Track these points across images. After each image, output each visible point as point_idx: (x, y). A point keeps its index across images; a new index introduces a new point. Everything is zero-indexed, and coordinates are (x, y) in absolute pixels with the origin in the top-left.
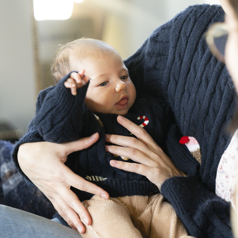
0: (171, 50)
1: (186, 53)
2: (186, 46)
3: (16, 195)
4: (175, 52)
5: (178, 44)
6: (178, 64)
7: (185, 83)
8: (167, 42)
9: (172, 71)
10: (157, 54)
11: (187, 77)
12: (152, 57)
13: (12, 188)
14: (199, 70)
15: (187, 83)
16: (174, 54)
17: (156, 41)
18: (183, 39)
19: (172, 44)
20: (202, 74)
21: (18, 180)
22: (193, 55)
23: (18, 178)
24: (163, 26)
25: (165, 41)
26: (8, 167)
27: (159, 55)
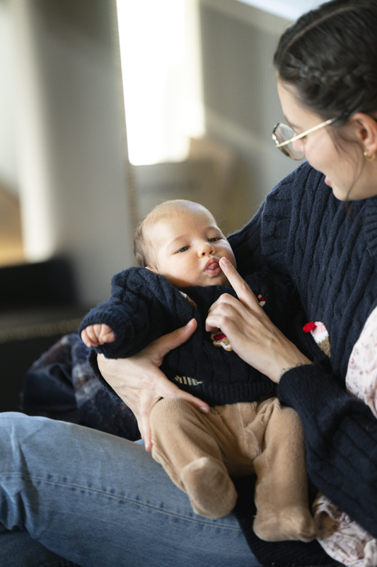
0: (294, 210)
1: (313, 213)
2: (313, 203)
3: (94, 407)
4: (298, 212)
5: (303, 201)
6: (303, 229)
7: (313, 253)
8: (289, 200)
9: (297, 239)
10: (276, 217)
11: (315, 244)
12: (269, 221)
13: (88, 398)
14: (330, 234)
15: (316, 252)
16: (298, 215)
17: (275, 199)
18: (308, 194)
19: (294, 202)
20: (334, 239)
21: (96, 387)
22: (323, 215)
23: (96, 384)
24: (284, 180)
25: (285, 198)
26: (83, 370)
27: (279, 218)
